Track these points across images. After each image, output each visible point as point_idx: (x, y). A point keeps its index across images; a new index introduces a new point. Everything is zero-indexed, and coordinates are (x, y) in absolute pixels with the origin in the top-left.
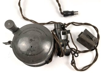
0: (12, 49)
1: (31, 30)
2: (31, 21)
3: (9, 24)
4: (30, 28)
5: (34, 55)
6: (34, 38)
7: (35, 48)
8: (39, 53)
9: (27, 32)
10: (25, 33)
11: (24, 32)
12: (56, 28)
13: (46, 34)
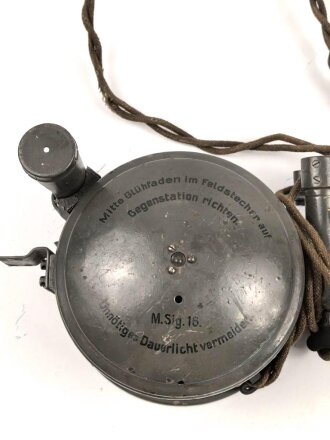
0: (52, 297)
1: (173, 197)
2: (155, 124)
3: (47, 150)
4: (169, 180)
5: (192, 349)
6: (196, 246)
7: (200, 306)
8: (220, 340)
9: (150, 203)
10: (138, 210)
11: (131, 204)
12: (315, 184)
13: (262, 227)
